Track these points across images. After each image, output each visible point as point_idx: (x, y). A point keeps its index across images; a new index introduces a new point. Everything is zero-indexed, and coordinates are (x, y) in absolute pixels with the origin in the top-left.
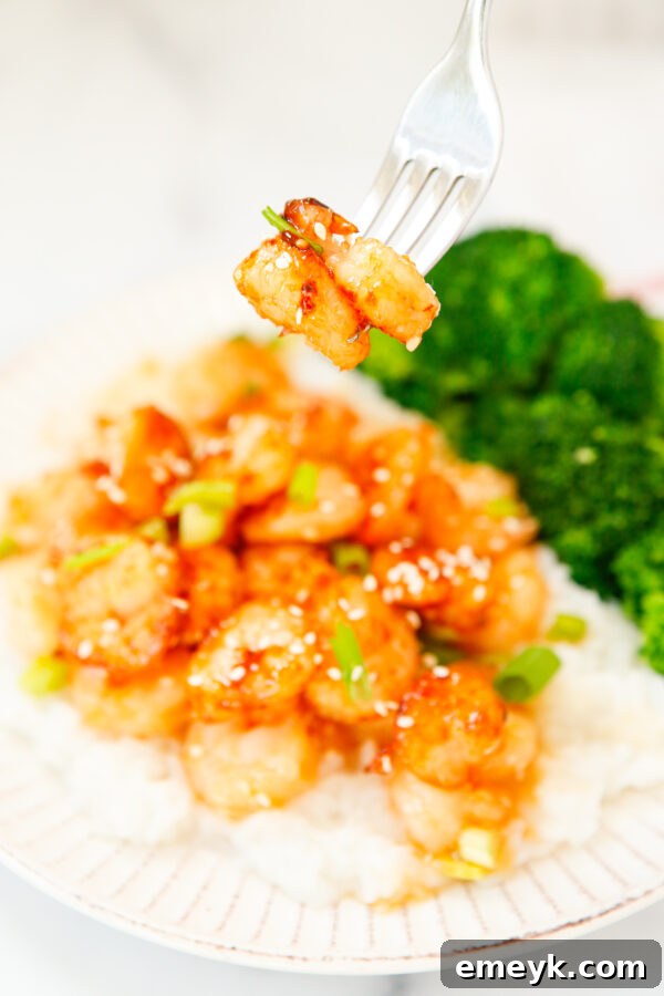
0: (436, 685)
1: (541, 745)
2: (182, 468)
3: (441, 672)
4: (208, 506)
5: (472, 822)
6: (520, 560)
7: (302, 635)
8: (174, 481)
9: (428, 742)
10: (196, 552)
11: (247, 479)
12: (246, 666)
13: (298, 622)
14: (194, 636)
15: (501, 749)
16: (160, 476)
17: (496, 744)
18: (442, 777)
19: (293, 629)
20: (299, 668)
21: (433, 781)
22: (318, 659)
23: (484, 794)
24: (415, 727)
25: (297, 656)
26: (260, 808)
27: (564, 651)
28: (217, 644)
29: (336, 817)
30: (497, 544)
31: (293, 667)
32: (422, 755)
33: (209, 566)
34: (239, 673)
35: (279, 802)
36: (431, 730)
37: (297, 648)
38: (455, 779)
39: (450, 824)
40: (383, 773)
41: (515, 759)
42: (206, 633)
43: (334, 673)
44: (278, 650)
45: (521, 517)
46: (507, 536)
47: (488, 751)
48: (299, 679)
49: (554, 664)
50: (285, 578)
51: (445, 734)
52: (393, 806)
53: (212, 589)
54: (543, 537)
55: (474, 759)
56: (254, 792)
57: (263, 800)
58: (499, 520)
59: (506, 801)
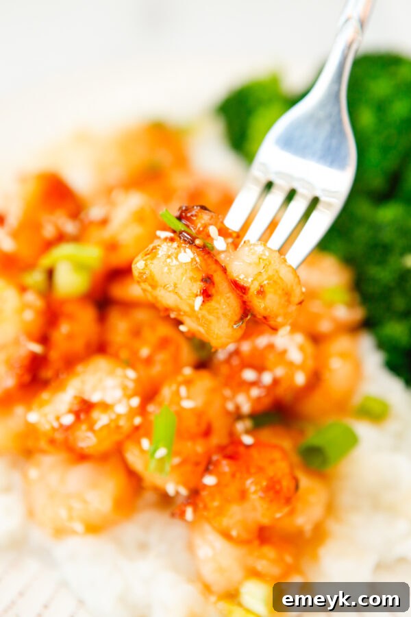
0: (242, 449)
1: (331, 508)
2: (70, 227)
3: (248, 440)
4: (79, 266)
5: (254, 574)
6: (343, 343)
7: (130, 397)
8: (61, 238)
9: (227, 501)
10: (63, 302)
11: (112, 247)
12: (77, 414)
13: (131, 385)
14: (47, 373)
15: (292, 513)
16: (49, 232)
17: (286, 510)
18: (234, 533)
19: (124, 388)
20: (118, 427)
21: (226, 535)
22: (138, 421)
23: (269, 551)
24: (218, 485)
25: (119, 416)
26: (74, 532)
27: (363, 429)
28: (61, 387)
29: (143, 547)
30: (325, 326)
31: (113, 425)
32: (220, 511)
33: (70, 317)
34: (68, 419)
35: (94, 528)
36: (232, 490)
37: (121, 409)
38: (245, 536)
39: (237, 573)
40: (185, 521)
41: (304, 520)
42: (57, 375)
43: (145, 443)
44: (105, 407)
45: (350, 305)
46: (334, 320)
47: (278, 515)
48: (116, 437)
49: (352, 440)
50: (136, 333)
51: (243, 495)
52: (191, 548)
53: (70, 337)
54: (368, 324)
55: (265, 521)
56: (71, 518)
57: (79, 527)
58: (330, 305)
59: (289, 559)
